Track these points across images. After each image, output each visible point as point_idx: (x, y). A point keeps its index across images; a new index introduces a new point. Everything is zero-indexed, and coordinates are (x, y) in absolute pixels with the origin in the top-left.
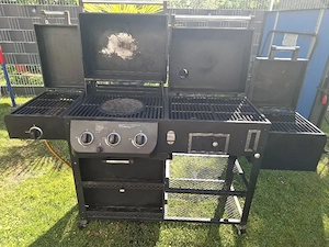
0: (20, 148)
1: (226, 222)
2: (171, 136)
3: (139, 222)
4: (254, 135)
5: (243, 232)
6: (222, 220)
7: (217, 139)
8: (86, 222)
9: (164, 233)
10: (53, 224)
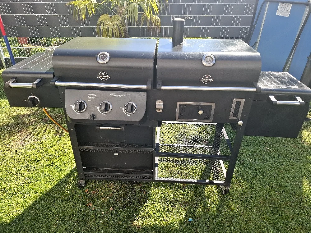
0: (24, 115)
1: (211, 183)
2: (159, 105)
3: (132, 182)
4: (238, 103)
5: (226, 192)
6: (207, 181)
7: (203, 108)
8: (83, 182)
9: (155, 192)
10: (55, 183)
